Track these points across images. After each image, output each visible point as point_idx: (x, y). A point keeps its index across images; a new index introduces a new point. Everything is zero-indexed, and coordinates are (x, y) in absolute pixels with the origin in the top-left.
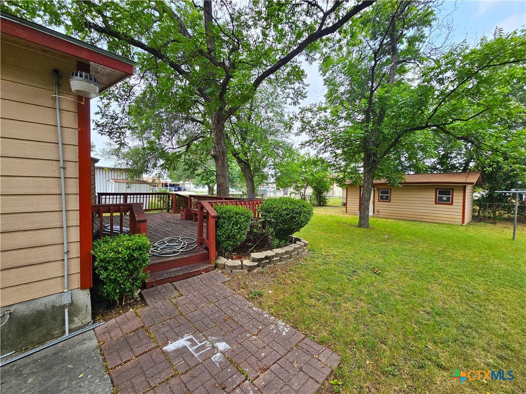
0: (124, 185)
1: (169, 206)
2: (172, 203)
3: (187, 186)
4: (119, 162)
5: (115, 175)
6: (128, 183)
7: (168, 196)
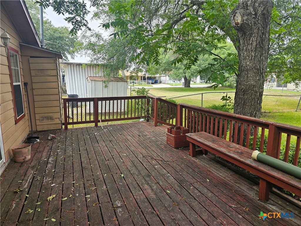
0: (100, 85)
1: (148, 114)
2: (153, 110)
3: (163, 79)
4: (96, 57)
5: (92, 73)
6: (104, 82)
7: (148, 100)
